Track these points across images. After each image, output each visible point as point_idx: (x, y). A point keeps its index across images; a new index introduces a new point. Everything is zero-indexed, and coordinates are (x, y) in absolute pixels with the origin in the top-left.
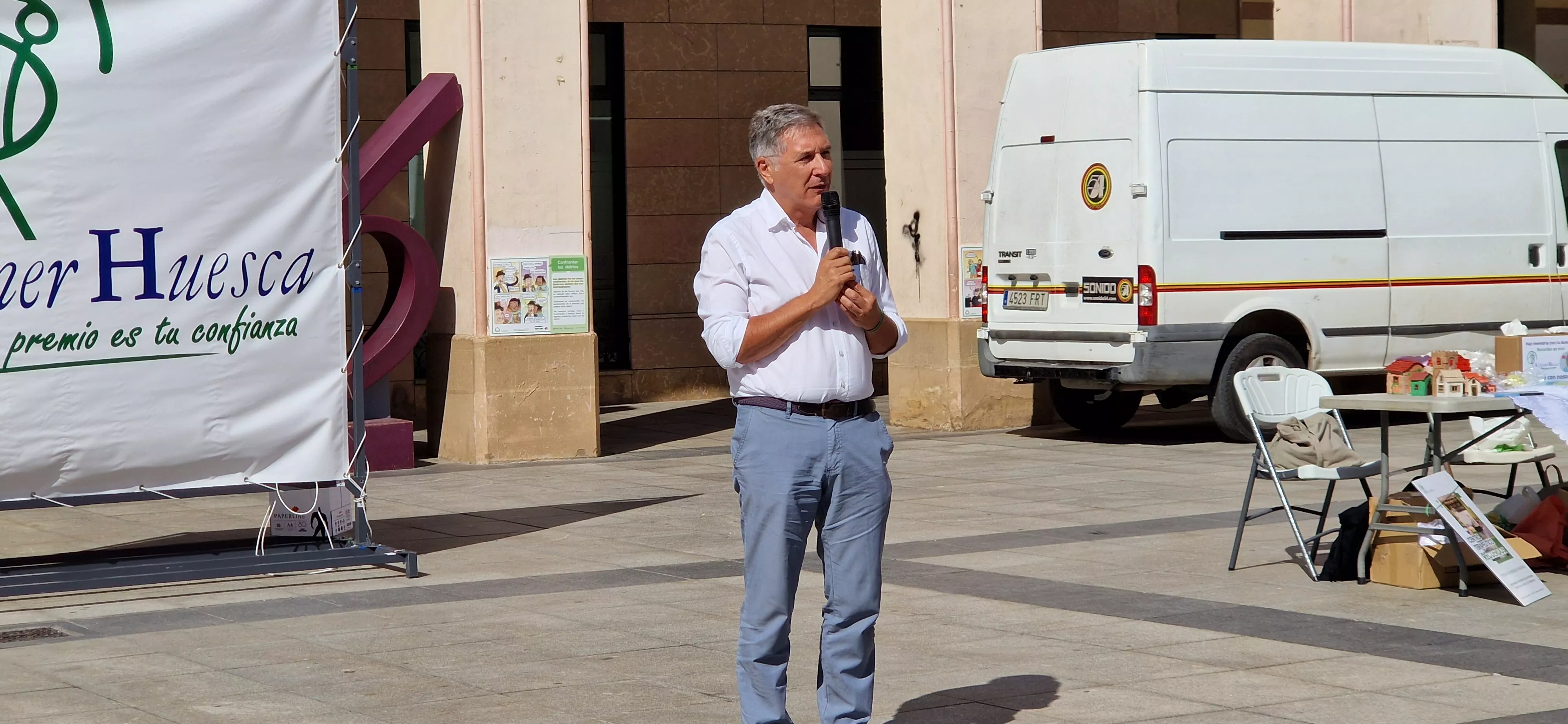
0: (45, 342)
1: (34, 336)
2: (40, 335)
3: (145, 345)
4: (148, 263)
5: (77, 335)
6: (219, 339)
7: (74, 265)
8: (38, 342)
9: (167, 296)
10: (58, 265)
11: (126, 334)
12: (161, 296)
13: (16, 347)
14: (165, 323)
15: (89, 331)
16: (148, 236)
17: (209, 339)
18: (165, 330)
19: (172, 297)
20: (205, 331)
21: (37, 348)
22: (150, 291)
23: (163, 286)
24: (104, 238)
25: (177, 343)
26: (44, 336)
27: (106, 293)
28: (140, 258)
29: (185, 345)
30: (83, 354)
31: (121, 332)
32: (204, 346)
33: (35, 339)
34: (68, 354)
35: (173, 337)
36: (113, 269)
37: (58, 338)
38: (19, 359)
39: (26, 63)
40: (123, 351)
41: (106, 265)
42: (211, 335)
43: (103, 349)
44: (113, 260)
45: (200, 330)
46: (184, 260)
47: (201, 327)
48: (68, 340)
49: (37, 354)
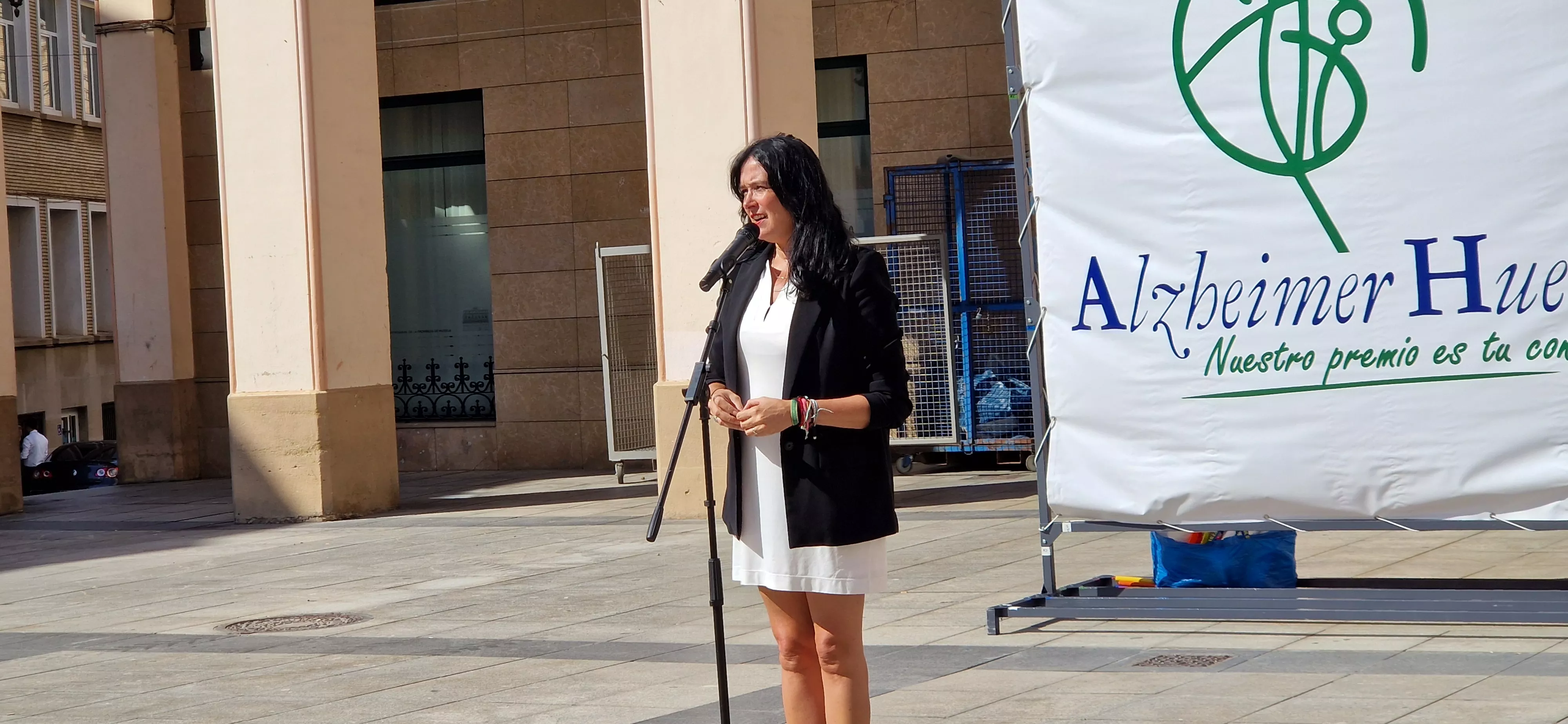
0: (1363, 358)
1: (1351, 352)
2: (1358, 351)
3: (1471, 361)
4: (1471, 274)
5: (1396, 351)
6: (1559, 356)
7: (1389, 277)
8: (1356, 358)
9: (1494, 309)
10: (1372, 277)
11: (1450, 351)
12: (1487, 310)
13: (1334, 363)
14: (1493, 338)
15: (1409, 346)
16: (1470, 244)
17: (1547, 356)
18: (1494, 346)
19: (1501, 310)
20: (1543, 346)
21: (1355, 364)
22: (1474, 304)
23: (1489, 296)
24: (1421, 248)
25: (1508, 360)
26: (1362, 352)
27: (1425, 307)
28: (1462, 268)
29: (1518, 362)
30: (1403, 371)
31: (1443, 348)
32: (1540, 363)
33: (1352, 355)
34: (1386, 372)
35: (1503, 354)
36: (1432, 281)
37: (1376, 354)
38: (1337, 376)
39: (1336, 67)
40: (1447, 368)
41: (1424, 277)
42: (1549, 352)
43: (1424, 366)
44: (1431, 271)
45: (1536, 345)
46: (1512, 269)
47: (1537, 343)
48: (1386, 356)
49: (1355, 371)
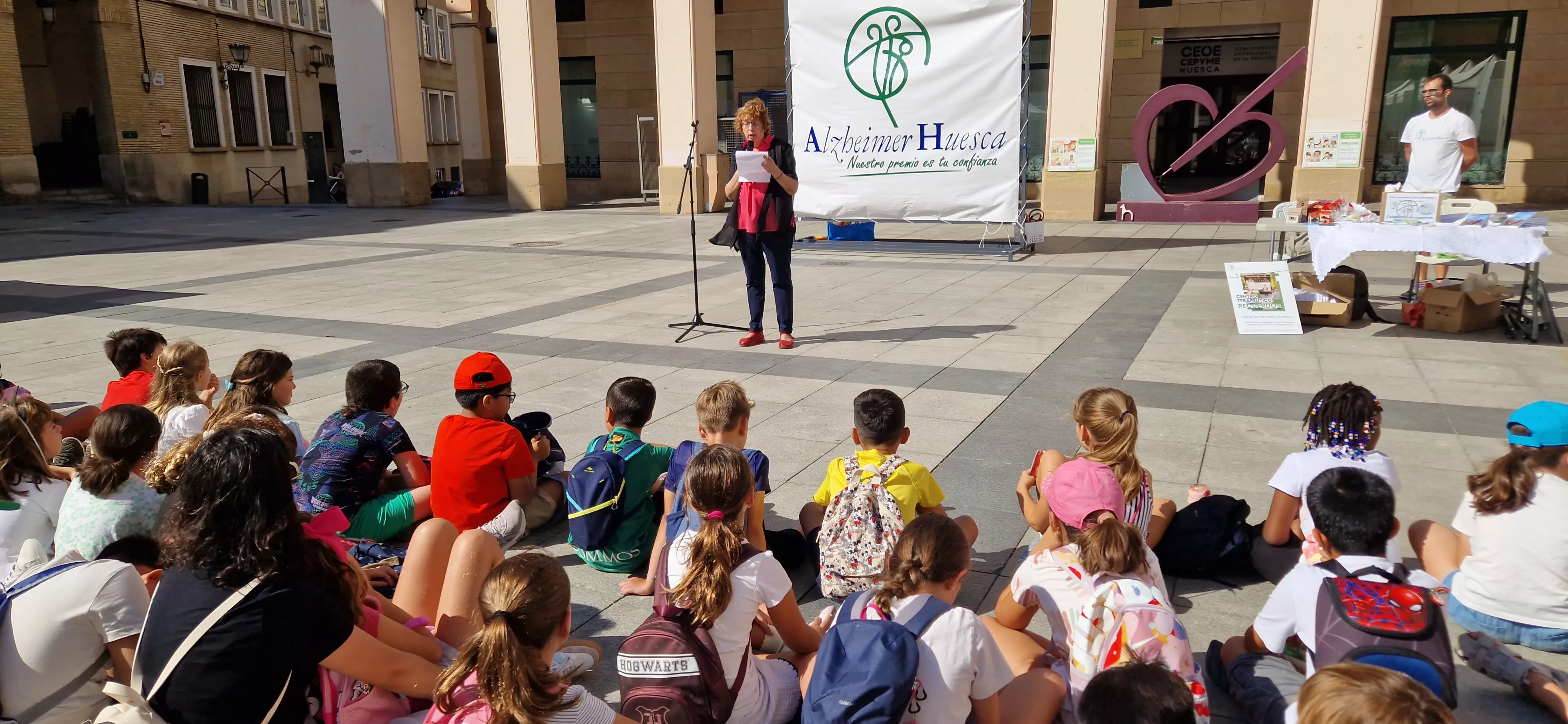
0: (900, 164)
1: (896, 162)
2: (899, 162)
3: (936, 166)
4: (938, 137)
5: (911, 162)
6: (964, 165)
7: (911, 137)
8: (898, 164)
9: (944, 148)
10: (905, 136)
11: (929, 162)
12: (942, 149)
13: (890, 166)
14: (943, 159)
15: (916, 161)
16: (938, 126)
17: (960, 165)
18: (943, 161)
19: (946, 149)
20: (959, 162)
21: (897, 166)
22: (938, 147)
23: (943, 144)
24: (922, 127)
25: (947, 166)
27: (922, 147)
28: (935, 134)
29: (950, 167)
30: (913, 169)
31: (927, 161)
32: (958, 168)
34: (908, 169)
35: (945, 164)
36: (925, 138)
37: (905, 163)
38: (891, 170)
40: (927, 168)
41: (923, 137)
43: (921, 167)
44: (925, 135)
46: (952, 135)
47: (957, 161)
48: (908, 164)
49: (897, 169)
